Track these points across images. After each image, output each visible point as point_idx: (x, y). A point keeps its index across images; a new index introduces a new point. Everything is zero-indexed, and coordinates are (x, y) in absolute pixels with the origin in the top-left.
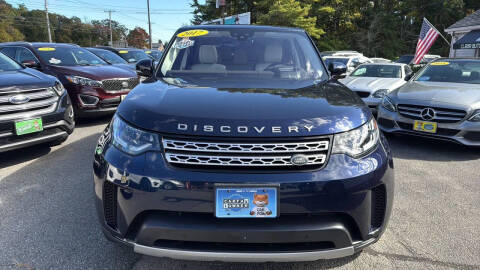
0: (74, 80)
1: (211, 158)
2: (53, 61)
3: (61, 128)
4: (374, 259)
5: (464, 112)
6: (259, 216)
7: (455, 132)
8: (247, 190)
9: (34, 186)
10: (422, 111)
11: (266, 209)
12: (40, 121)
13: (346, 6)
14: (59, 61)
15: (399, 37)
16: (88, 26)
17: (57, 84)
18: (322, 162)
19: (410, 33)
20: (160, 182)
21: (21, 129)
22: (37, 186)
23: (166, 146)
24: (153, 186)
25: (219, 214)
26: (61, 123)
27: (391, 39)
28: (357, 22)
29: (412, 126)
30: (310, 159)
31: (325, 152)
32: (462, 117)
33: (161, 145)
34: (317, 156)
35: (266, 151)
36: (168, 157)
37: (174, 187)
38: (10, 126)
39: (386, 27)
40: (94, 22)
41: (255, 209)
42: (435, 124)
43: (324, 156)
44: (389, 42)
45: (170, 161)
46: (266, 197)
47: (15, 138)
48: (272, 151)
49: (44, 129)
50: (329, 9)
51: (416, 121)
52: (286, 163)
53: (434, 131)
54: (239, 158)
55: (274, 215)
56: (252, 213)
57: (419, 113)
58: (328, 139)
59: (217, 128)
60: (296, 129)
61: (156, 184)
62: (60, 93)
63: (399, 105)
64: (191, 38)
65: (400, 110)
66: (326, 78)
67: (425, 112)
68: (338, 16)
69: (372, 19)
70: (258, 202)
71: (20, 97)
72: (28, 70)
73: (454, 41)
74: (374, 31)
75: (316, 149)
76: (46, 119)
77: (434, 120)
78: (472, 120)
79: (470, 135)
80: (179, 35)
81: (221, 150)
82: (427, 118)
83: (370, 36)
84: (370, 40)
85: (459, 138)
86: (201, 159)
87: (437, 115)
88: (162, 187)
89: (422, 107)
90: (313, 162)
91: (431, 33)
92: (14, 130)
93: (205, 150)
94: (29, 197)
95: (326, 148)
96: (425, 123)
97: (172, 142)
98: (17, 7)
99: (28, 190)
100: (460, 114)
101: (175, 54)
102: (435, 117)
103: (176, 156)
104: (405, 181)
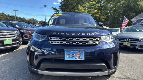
0: (22, 31)
1: (63, 42)
2: (17, 26)
3: (18, 43)
4: (114, 79)
5: (138, 39)
6: (78, 60)
7: (136, 45)
8: (75, 51)
9: (8, 60)
10: (126, 39)
11: (81, 57)
12: (11, 41)
13: (102, 15)
14: (18, 26)
15: (117, 23)
16: (27, 20)
17: (17, 30)
18: (98, 44)
19: (120, 22)
20: (47, 53)
21: (5, 43)
22: (9, 60)
23: (49, 39)
24: (45, 54)
25: (66, 59)
26: (18, 42)
27: (115, 24)
28: (105, 19)
29: (123, 44)
30: (94, 43)
31: (98, 41)
32: (138, 41)
33: (48, 39)
34: (96, 42)
35: (80, 40)
36: (50, 42)
37: (52, 54)
38: (2, 42)
39: (114, 20)
40: (29, 19)
41: (77, 57)
42: (130, 43)
43: (98, 42)
44: (114, 24)
45: (51, 43)
46: (81, 54)
47: (3, 45)
48: (82, 40)
49: (13, 43)
50: (97, 15)
51: (124, 42)
52: (86, 44)
53: (130, 45)
54: (72, 42)
55: (83, 59)
56: (76, 59)
57: (125, 40)
58: (99, 37)
59: (65, 34)
60: (89, 34)
61: (46, 53)
62: (18, 33)
63: (119, 38)
64: (57, 16)
65: (119, 39)
66: (97, 26)
67: (127, 40)
68: (99, 17)
69: (109, 18)
70: (78, 55)
71: (6, 33)
72: (9, 27)
73: (133, 23)
74: (110, 21)
75: (96, 40)
76: (13, 40)
77: (130, 42)
78: (141, 42)
79: (140, 46)
80: (54, 15)
81: (66, 40)
82: (127, 41)
83: (109, 23)
84: (109, 24)
85: (137, 47)
86: (60, 42)
87: (130, 40)
88: (48, 54)
89: (126, 38)
90: (95, 44)
91: (127, 21)
92: (3, 43)
93: (62, 40)
94: (6, 62)
95: (99, 40)
96: (127, 43)
97: (52, 38)
98: (7, 15)
99: (6, 61)
100: (137, 40)
101: (53, 20)
102: (130, 41)
103: (52, 42)
104: (122, 59)
